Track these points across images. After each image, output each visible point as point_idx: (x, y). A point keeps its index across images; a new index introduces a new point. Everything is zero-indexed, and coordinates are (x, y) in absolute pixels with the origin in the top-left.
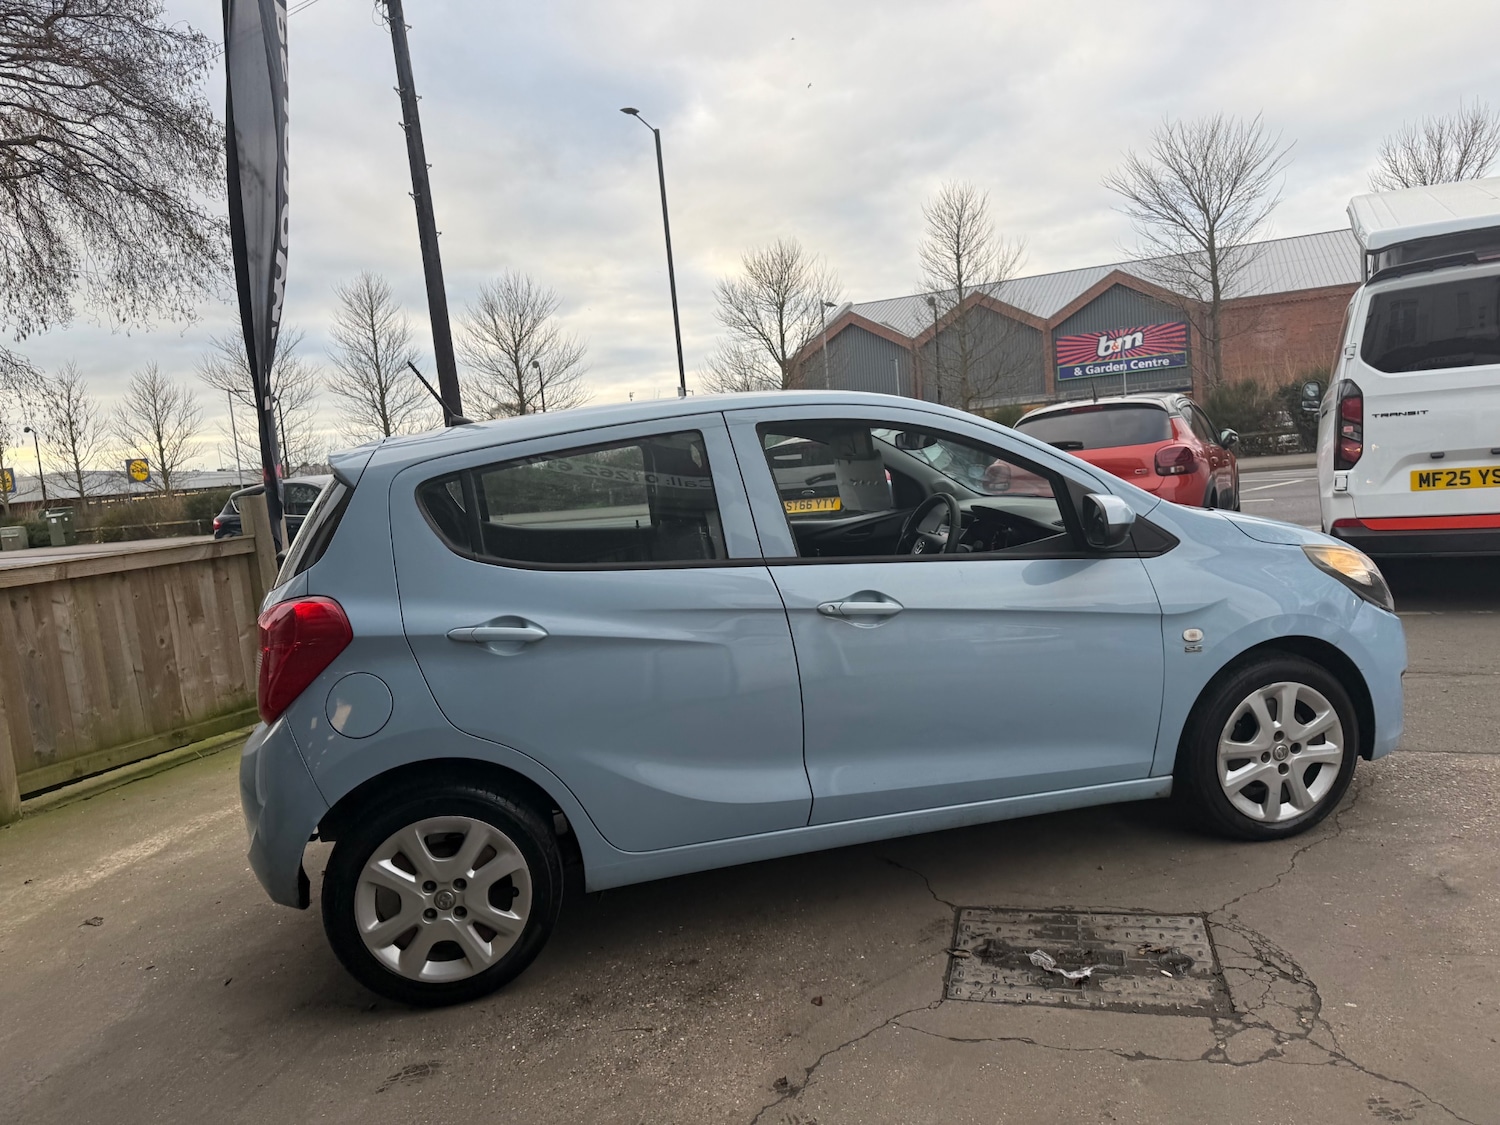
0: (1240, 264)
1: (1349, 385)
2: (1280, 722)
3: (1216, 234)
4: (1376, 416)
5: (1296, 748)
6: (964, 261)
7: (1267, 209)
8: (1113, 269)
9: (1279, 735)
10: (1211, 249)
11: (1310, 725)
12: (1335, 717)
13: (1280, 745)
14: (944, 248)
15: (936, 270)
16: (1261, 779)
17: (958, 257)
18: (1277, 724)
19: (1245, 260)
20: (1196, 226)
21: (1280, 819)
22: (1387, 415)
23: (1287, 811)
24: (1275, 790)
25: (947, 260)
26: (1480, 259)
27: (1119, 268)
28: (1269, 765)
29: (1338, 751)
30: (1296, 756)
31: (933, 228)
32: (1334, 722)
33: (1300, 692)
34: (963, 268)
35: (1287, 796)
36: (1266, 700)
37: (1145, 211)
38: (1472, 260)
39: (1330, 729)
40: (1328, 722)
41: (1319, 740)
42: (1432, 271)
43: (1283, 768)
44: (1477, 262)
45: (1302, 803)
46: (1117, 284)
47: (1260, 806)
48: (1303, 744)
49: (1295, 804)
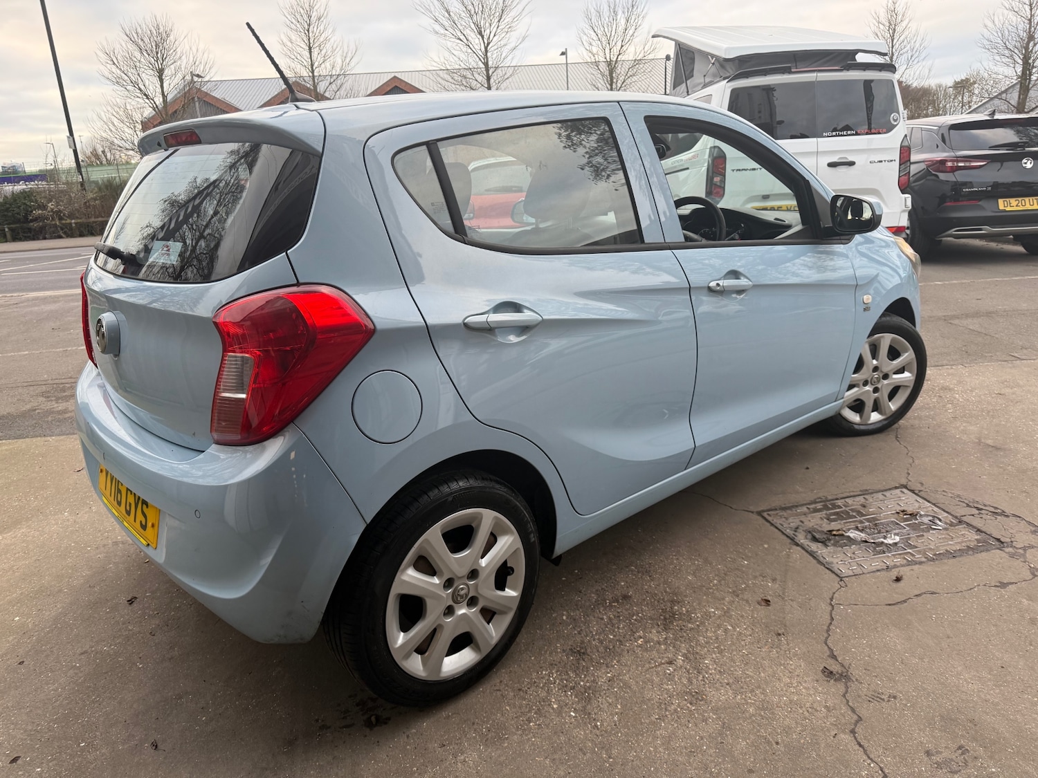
0: (506, 77)
1: (716, 150)
2: (877, 360)
3: (489, 54)
4: (733, 170)
5: (886, 377)
6: (315, 52)
7: (520, 40)
8: (393, 75)
9: (876, 369)
10: (486, 64)
11: (895, 362)
12: (914, 356)
13: (876, 375)
14: (299, 40)
15: (293, 57)
16: (861, 398)
17: (310, 48)
18: (875, 362)
19: (508, 75)
20: (476, 47)
21: (870, 422)
22: (739, 170)
23: (875, 417)
24: (869, 404)
25: (301, 49)
26: (793, 70)
27: (396, 75)
28: (867, 388)
29: (912, 378)
30: (886, 382)
31: (288, 22)
32: (912, 359)
33: (893, 340)
34: (314, 58)
35: (876, 407)
36: (870, 346)
37: (443, 31)
38: (787, 71)
39: (909, 364)
40: (908, 359)
41: (901, 371)
42: (765, 75)
43: (876, 390)
44: (790, 72)
45: (885, 411)
46: (396, 87)
47: (858, 414)
48: (890, 374)
49: (880, 413)
